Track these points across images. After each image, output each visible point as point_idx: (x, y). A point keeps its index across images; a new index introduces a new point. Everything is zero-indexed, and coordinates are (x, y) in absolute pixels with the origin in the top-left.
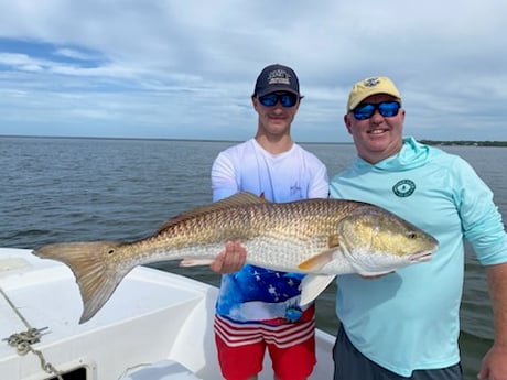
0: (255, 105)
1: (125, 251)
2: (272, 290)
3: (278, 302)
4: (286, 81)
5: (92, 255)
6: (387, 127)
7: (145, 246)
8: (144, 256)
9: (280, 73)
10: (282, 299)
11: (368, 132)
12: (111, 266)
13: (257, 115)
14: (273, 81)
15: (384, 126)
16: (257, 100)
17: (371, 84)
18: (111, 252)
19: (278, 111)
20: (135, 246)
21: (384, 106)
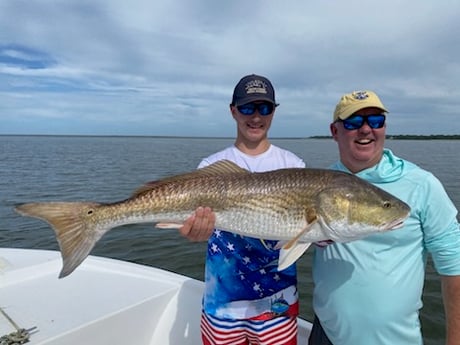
0: (233, 112)
1: (104, 212)
2: (256, 287)
3: (264, 296)
4: (263, 91)
5: (72, 214)
6: (373, 138)
7: (123, 208)
8: (122, 218)
9: (257, 83)
10: (268, 294)
11: (356, 142)
12: (90, 226)
13: (235, 123)
14: (250, 91)
15: (371, 136)
16: (235, 108)
17: (360, 97)
18: (91, 212)
19: (257, 119)
20: (114, 208)
21: (372, 119)
